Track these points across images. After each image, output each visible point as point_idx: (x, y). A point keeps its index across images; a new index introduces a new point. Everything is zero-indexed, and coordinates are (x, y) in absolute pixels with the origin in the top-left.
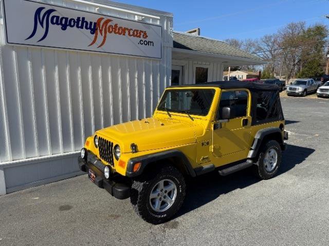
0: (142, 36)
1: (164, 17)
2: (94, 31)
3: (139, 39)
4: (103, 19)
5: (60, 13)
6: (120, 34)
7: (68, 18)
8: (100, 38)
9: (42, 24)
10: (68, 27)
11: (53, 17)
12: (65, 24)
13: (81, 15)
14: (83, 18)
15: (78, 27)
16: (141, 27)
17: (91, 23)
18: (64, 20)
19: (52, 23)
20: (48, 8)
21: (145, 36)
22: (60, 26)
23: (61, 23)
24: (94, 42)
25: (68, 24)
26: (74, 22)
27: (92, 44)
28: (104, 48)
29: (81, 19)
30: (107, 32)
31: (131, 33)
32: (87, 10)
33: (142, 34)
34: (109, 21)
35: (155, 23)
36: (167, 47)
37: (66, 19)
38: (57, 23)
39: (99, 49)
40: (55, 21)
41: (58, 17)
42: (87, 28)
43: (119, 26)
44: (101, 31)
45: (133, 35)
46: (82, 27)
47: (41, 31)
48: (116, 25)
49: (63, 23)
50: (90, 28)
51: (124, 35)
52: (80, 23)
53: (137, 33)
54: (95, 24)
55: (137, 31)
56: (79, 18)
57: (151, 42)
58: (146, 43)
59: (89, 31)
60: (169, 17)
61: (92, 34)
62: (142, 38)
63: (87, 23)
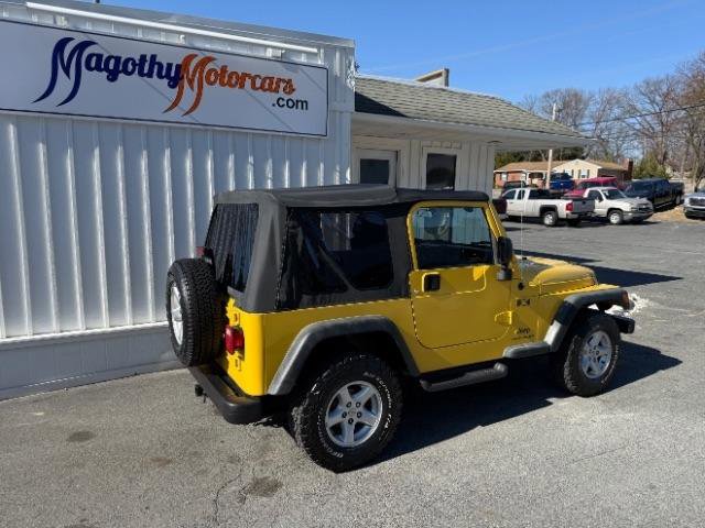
0: (281, 89)
1: (335, 47)
2: (175, 82)
4: (194, 56)
5: (104, 48)
6: (232, 86)
7: (120, 58)
8: (189, 95)
9: (67, 71)
10: (121, 75)
11: (90, 57)
12: (115, 68)
13: (148, 51)
14: (153, 57)
15: (141, 74)
16: (280, 72)
17: (170, 65)
18: (112, 62)
19: (89, 68)
21: (290, 88)
22: (105, 74)
23: (106, 69)
24: (175, 104)
25: (121, 68)
26: (134, 64)
27: (170, 109)
28: (198, 116)
29: (148, 58)
30: (205, 83)
31: (258, 84)
32: (162, 40)
33: (282, 85)
34: (210, 59)
35: (313, 62)
36: (341, 112)
37: (118, 59)
38: (98, 68)
39: (187, 119)
40: (93, 65)
41: (99, 57)
42: (160, 76)
43: (230, 70)
44: (191, 82)
45: (262, 87)
46: (150, 75)
47: (65, 84)
48: (224, 69)
49: (111, 66)
50: (168, 76)
51: (242, 86)
52: (147, 66)
53: (270, 84)
54: (178, 67)
55: (271, 79)
56: (143, 58)
57: (302, 102)
58: (290, 104)
59: (166, 81)
60: (345, 49)
61: (173, 87)
62: (281, 94)
63: (160, 65)
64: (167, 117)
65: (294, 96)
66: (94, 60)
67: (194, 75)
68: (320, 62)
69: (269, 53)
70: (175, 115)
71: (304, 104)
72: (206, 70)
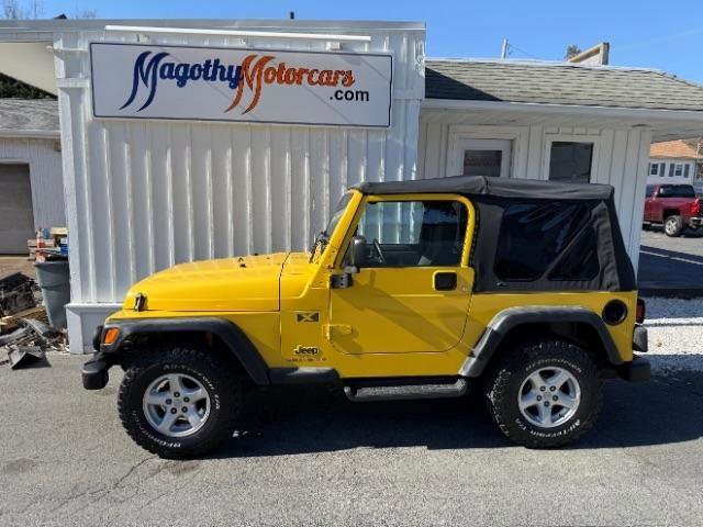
0: (340, 81)
1: (401, 33)
2: (235, 82)
3: (333, 90)
4: (254, 57)
5: (175, 58)
6: (289, 82)
8: (248, 94)
9: (145, 80)
10: (189, 81)
11: (164, 67)
12: (184, 74)
13: (212, 56)
14: (217, 61)
15: (206, 78)
16: (341, 64)
17: (231, 68)
18: (182, 69)
19: (163, 76)
20: (155, 51)
22: (175, 80)
23: (177, 76)
24: (236, 103)
25: (189, 74)
26: (200, 70)
27: (231, 108)
28: (256, 113)
29: (212, 63)
31: (316, 78)
33: (341, 77)
34: (268, 59)
35: (377, 50)
36: (407, 101)
37: (186, 66)
38: (170, 76)
39: (247, 116)
40: (166, 74)
41: (171, 65)
42: (222, 79)
43: (287, 67)
44: (250, 81)
45: (320, 82)
46: (213, 78)
47: (144, 91)
48: (282, 66)
49: (181, 74)
50: (229, 78)
51: (299, 83)
52: (211, 70)
53: (328, 78)
54: (239, 68)
55: (329, 72)
57: (362, 93)
58: (349, 96)
59: (227, 82)
60: (414, 32)
61: (233, 87)
62: (340, 86)
63: (223, 68)
64: (229, 115)
65: (353, 88)
66: (167, 69)
67: (253, 75)
68: (385, 50)
69: (329, 46)
70: (236, 113)
71: (364, 95)
72: (265, 68)
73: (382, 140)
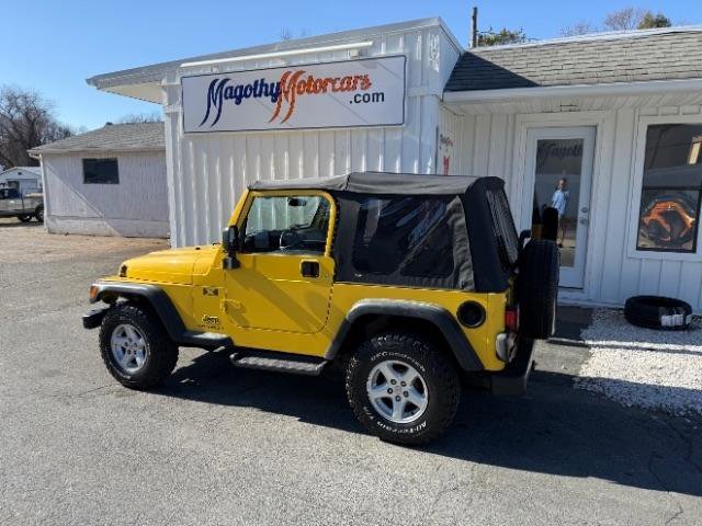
0: (359, 86)
2: (276, 97)
3: (352, 94)
4: (289, 73)
5: (235, 82)
6: (317, 92)
7: (243, 86)
8: (285, 105)
9: (215, 102)
10: (244, 99)
12: (239, 95)
13: (258, 76)
14: (262, 80)
15: (255, 95)
16: (358, 69)
17: (273, 85)
18: (238, 90)
20: (221, 78)
21: (366, 82)
22: (235, 100)
23: (235, 96)
24: (276, 114)
25: (243, 94)
26: (251, 89)
27: (273, 118)
28: (292, 122)
29: (259, 82)
30: (296, 94)
31: (338, 85)
32: (271, 65)
33: (359, 81)
34: (301, 73)
35: (392, 52)
36: (422, 97)
37: (241, 87)
38: (231, 97)
39: (285, 125)
40: (228, 95)
41: (231, 88)
42: (266, 95)
43: (315, 78)
44: (286, 93)
45: (341, 88)
46: (260, 95)
47: (214, 110)
48: (311, 78)
50: (271, 93)
51: (325, 91)
52: (259, 89)
53: (349, 83)
54: (278, 84)
55: (350, 78)
56: (256, 82)
57: (378, 95)
58: (367, 98)
59: (270, 98)
60: (427, 29)
61: (273, 101)
62: (359, 91)
63: (266, 85)
64: (272, 125)
65: (370, 91)
66: (229, 91)
67: (289, 88)
68: (400, 51)
70: (277, 123)
71: (379, 96)
72: (298, 81)
73: (399, 137)
